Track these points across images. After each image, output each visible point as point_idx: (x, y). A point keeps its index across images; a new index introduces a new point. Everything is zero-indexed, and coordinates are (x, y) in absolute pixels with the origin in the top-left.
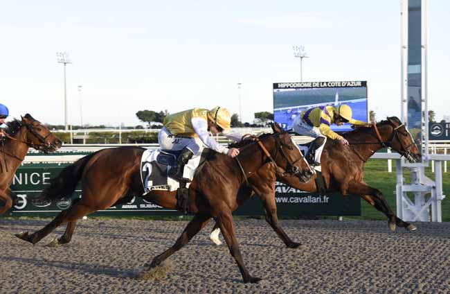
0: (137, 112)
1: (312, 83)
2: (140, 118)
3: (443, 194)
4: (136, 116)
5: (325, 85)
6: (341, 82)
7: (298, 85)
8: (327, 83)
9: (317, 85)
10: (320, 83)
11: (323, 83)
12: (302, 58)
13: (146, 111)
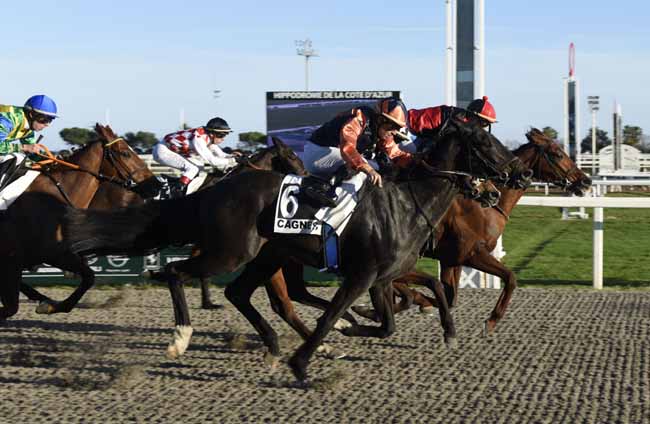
0: (61, 129)
1: (323, 93)
2: (65, 140)
3: (503, 250)
4: (59, 136)
5: (341, 95)
6: (364, 92)
7: (303, 96)
8: (344, 93)
9: (330, 96)
10: (334, 93)
11: (338, 93)
12: (308, 56)
13: (75, 128)
